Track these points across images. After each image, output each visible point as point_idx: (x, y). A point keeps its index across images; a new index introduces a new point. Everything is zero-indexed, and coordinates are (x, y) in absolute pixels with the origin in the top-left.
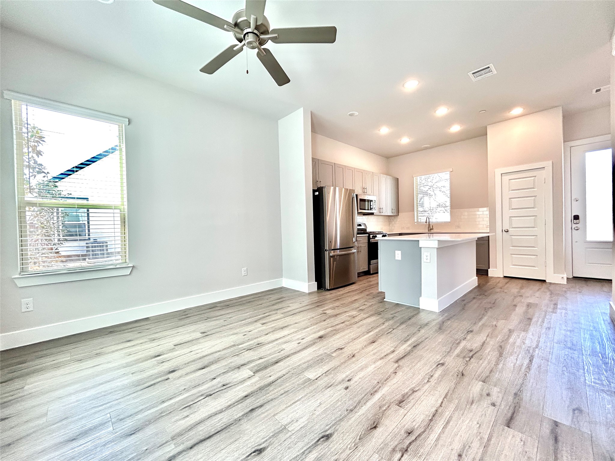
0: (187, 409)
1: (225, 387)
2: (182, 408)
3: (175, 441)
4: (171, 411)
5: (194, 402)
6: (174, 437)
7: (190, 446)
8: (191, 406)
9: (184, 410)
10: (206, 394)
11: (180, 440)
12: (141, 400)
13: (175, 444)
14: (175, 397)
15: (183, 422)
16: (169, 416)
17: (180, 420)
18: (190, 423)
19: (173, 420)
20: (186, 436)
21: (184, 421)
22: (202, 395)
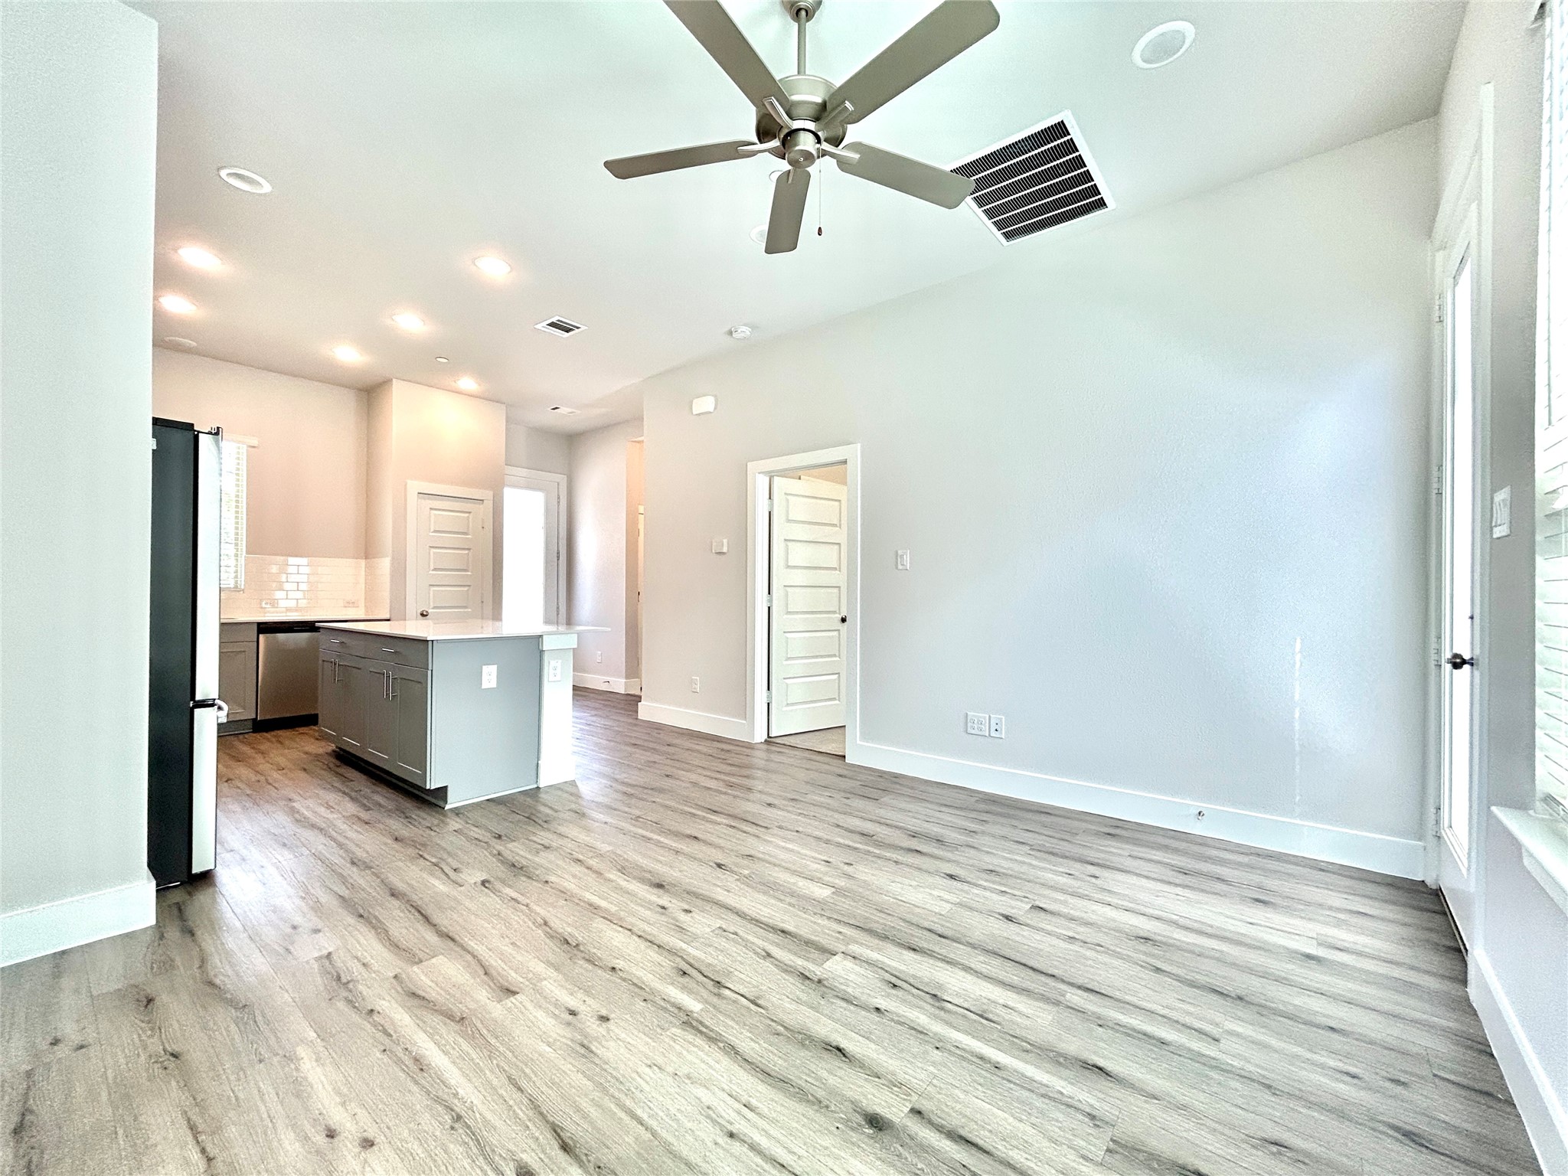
0: (990, 1016)
1: (898, 983)
2: (992, 1024)
3: (1061, 999)
4: (1008, 1037)
5: (966, 1012)
6: (1053, 1003)
7: (1053, 979)
8: (980, 1012)
9: (995, 1018)
10: (937, 1004)
11: (1052, 995)
12: (1021, 1121)
13: (1064, 996)
14: (972, 1053)
15: (1021, 1007)
16: (1023, 1033)
17: (1020, 1013)
18: (1014, 996)
19: (1028, 1022)
20: (1041, 989)
21: (1017, 1006)
22: (942, 1009)
